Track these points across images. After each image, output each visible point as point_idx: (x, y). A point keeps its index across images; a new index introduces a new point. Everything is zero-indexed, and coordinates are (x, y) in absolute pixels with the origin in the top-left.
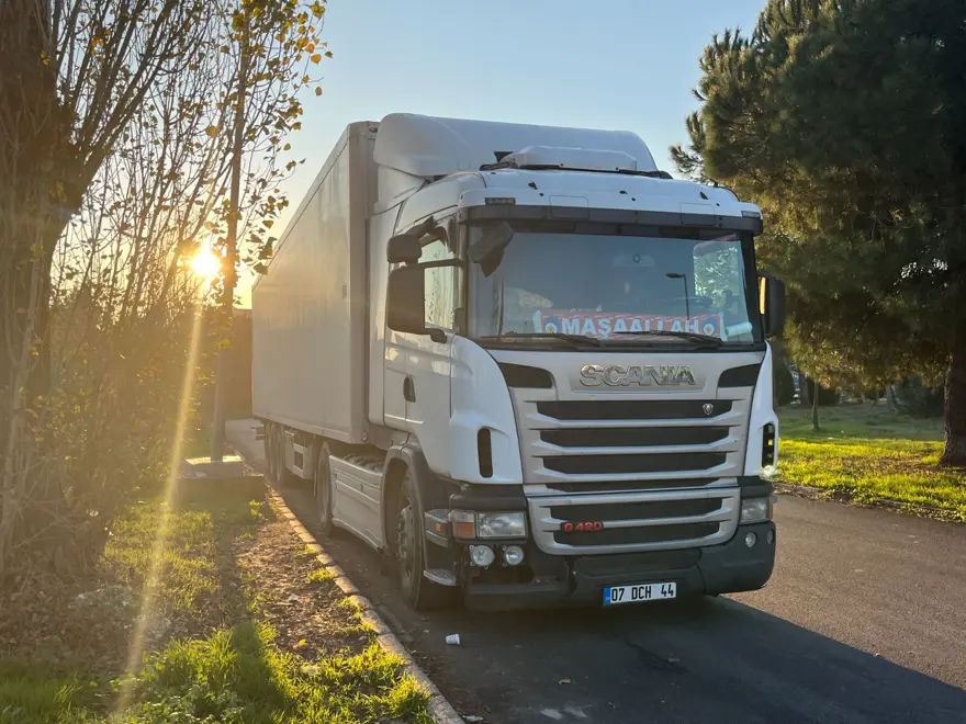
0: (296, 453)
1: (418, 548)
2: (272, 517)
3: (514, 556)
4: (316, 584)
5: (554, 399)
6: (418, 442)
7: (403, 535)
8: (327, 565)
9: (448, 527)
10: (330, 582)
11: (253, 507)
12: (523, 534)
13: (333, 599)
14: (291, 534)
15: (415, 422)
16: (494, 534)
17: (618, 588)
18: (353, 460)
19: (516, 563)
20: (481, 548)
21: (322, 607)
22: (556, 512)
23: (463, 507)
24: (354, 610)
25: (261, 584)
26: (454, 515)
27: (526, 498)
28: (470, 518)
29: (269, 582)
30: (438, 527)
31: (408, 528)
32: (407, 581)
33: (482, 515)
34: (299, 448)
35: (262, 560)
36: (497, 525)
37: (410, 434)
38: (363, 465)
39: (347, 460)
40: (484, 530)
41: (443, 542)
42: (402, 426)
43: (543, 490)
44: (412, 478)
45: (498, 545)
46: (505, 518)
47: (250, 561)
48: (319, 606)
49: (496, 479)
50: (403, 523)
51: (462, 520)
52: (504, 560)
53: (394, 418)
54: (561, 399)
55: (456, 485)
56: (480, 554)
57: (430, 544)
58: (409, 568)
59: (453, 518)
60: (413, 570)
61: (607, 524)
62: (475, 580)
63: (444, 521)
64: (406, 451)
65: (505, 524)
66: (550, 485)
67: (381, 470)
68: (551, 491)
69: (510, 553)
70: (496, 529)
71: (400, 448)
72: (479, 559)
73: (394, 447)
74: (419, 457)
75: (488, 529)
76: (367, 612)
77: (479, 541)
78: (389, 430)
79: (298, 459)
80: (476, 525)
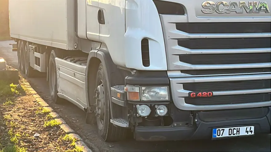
0: (36, 57)
1: (107, 108)
2: (23, 93)
3: (162, 111)
4: (49, 127)
5: (186, 22)
6: (107, 48)
7: (99, 101)
8: (56, 118)
9: (124, 95)
10: (58, 127)
11: (12, 87)
12: (167, 99)
13: (60, 135)
14: (34, 102)
15: (104, 36)
16: (150, 99)
17: (221, 129)
18: (69, 60)
19: (163, 115)
20: (143, 106)
21: (53, 140)
22: (186, 86)
23: (133, 84)
24: (71, 141)
25: (18, 128)
26: (128, 88)
27: (169, 78)
28: (137, 89)
29: (23, 127)
30: (119, 95)
31: (102, 96)
32: (101, 126)
33: (143, 88)
34: (37, 55)
35: (19, 115)
36: (152, 93)
37: (101, 43)
38: (75, 62)
39: (66, 60)
40: (145, 96)
41: (121, 103)
42: (97, 39)
43: (179, 74)
44: (103, 69)
45: (153, 105)
46: (157, 90)
47: (11, 116)
48: (52, 139)
49: (151, 67)
50: (98, 94)
51: (132, 91)
52: (156, 113)
53: (92, 34)
54: (190, 21)
55: (128, 71)
56: (143, 110)
57: (114, 105)
58: (102, 119)
59: (127, 90)
60: (105, 120)
61: (215, 93)
62: (140, 124)
63: (121, 92)
64: (99, 52)
65: (157, 93)
66: (182, 71)
67: (86, 65)
68: (183, 75)
69: (159, 109)
70: (152, 96)
71: (96, 51)
72: (142, 112)
73: (92, 51)
74: (107, 56)
75: (147, 96)
76: (79, 142)
77: (142, 103)
78: (89, 41)
79: (37, 60)
80: (141, 93)
